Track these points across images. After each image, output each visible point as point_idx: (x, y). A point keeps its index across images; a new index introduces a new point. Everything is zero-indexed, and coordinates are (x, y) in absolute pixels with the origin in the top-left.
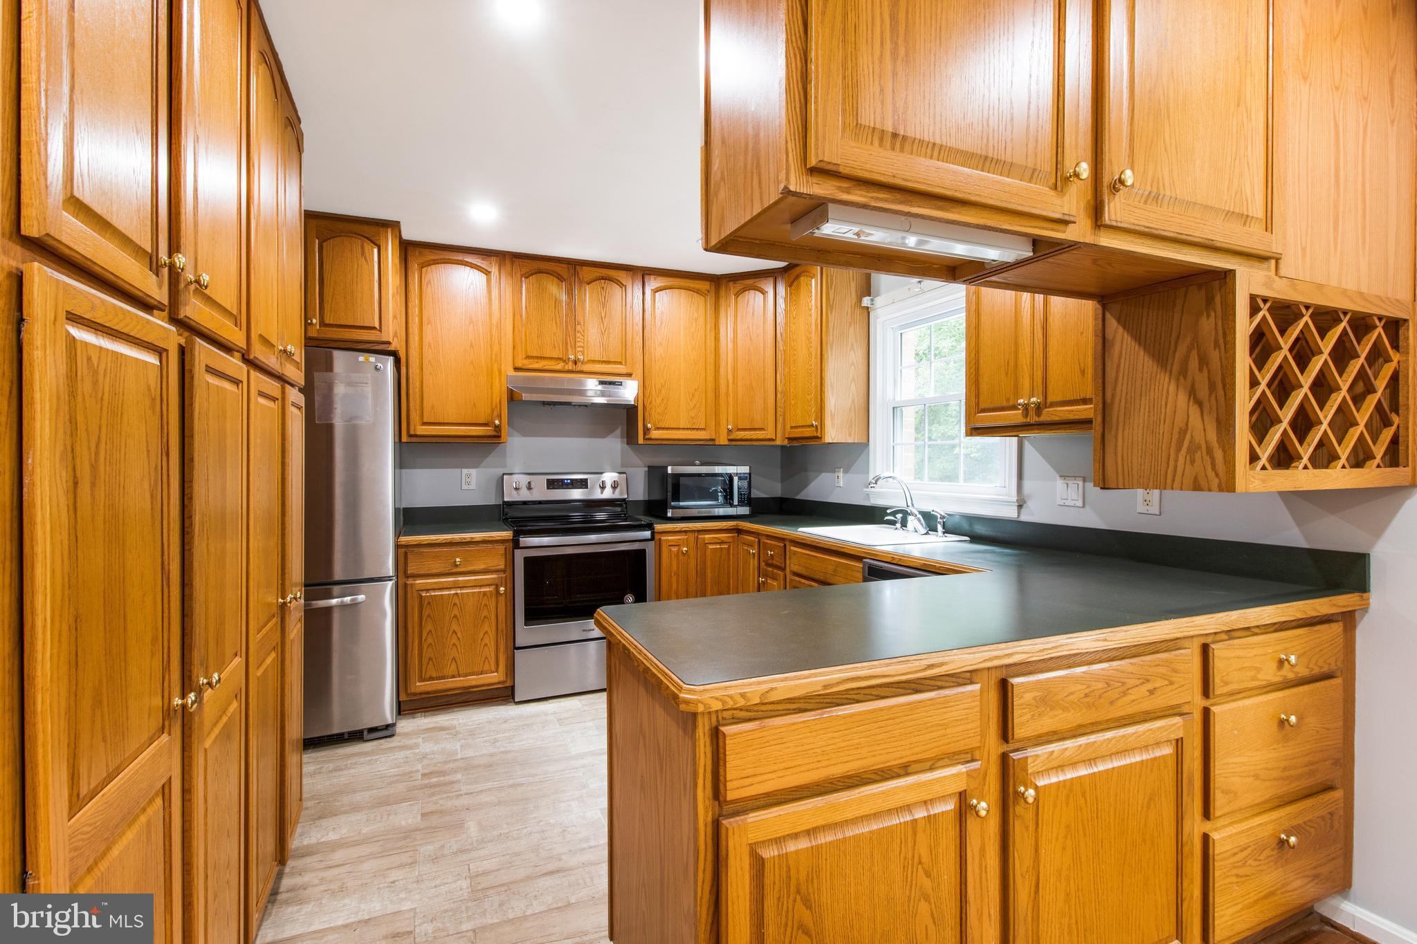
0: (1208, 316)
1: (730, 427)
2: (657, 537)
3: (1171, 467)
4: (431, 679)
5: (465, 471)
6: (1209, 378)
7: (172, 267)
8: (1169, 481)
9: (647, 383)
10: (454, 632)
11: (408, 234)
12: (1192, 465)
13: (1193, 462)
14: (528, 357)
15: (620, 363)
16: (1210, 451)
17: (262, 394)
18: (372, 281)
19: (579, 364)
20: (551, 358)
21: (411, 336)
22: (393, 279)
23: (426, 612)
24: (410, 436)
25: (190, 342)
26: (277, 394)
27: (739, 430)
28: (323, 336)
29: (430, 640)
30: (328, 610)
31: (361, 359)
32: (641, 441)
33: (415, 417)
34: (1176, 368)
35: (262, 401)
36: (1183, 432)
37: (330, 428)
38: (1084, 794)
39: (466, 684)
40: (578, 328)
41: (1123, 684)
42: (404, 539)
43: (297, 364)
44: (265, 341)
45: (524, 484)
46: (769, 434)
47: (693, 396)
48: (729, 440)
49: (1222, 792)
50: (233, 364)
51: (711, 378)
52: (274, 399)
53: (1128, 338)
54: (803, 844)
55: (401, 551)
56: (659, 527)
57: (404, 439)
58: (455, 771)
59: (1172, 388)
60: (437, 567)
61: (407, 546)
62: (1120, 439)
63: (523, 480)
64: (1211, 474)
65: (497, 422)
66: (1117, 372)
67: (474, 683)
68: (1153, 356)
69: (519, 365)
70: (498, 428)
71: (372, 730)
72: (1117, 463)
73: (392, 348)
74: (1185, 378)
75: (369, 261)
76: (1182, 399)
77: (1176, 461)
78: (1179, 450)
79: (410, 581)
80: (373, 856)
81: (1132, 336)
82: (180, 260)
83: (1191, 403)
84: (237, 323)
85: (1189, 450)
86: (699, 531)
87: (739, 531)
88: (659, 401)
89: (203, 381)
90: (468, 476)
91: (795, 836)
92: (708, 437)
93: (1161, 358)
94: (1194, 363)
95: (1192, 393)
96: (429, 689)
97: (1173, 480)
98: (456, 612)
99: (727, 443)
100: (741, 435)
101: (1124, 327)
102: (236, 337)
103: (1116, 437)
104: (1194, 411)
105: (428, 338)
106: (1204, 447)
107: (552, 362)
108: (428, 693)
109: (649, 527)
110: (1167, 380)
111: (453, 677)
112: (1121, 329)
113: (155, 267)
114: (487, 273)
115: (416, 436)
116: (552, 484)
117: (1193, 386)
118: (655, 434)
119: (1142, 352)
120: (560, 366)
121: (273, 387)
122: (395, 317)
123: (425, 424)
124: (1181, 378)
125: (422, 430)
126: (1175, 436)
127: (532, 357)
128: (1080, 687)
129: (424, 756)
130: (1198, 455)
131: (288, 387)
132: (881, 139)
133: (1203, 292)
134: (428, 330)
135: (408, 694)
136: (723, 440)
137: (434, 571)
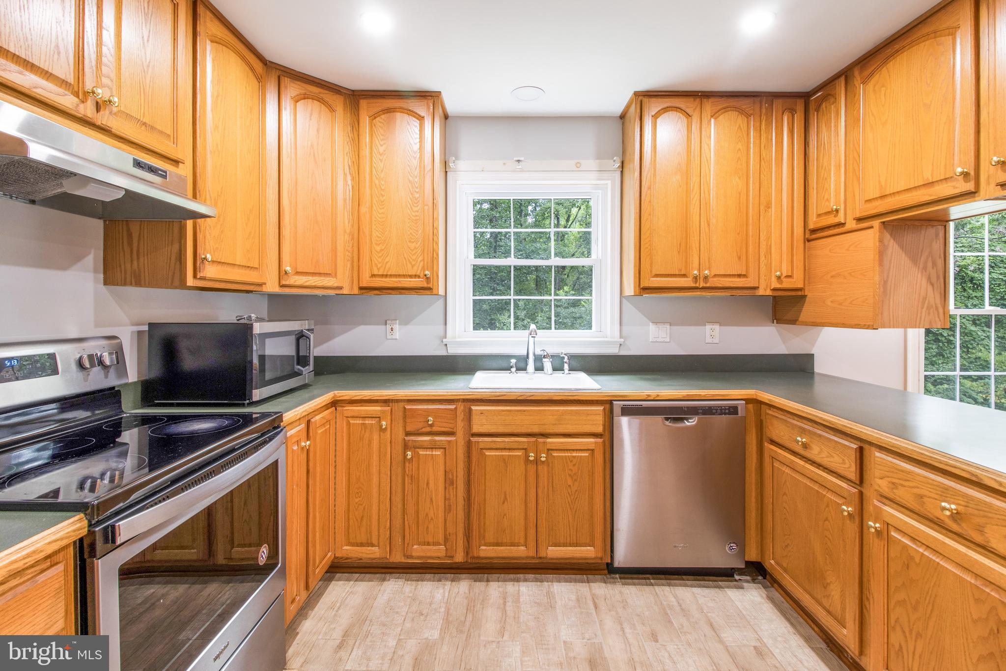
0: (936, 242)
3: (919, 317)
6: (937, 273)
8: (918, 324)
12: (929, 315)
13: (929, 314)
16: (937, 309)
27: (298, 273)
32: (190, 282)
34: (921, 266)
36: (925, 298)
53: (896, 246)
59: (919, 275)
62: (891, 302)
64: (937, 319)
66: (890, 264)
68: (910, 258)
72: (890, 315)
74: (926, 271)
76: (924, 281)
77: (921, 313)
78: (922, 308)
81: (898, 245)
83: (929, 284)
85: (927, 308)
93: (914, 260)
94: (930, 264)
95: (929, 279)
97: (920, 323)
101: (894, 240)
103: (889, 300)
104: (930, 288)
106: (934, 306)
110: (917, 271)
112: (892, 241)
117: (929, 275)
119: (904, 255)
124: (924, 271)
126: (921, 300)
130: (932, 311)
133: (934, 230)
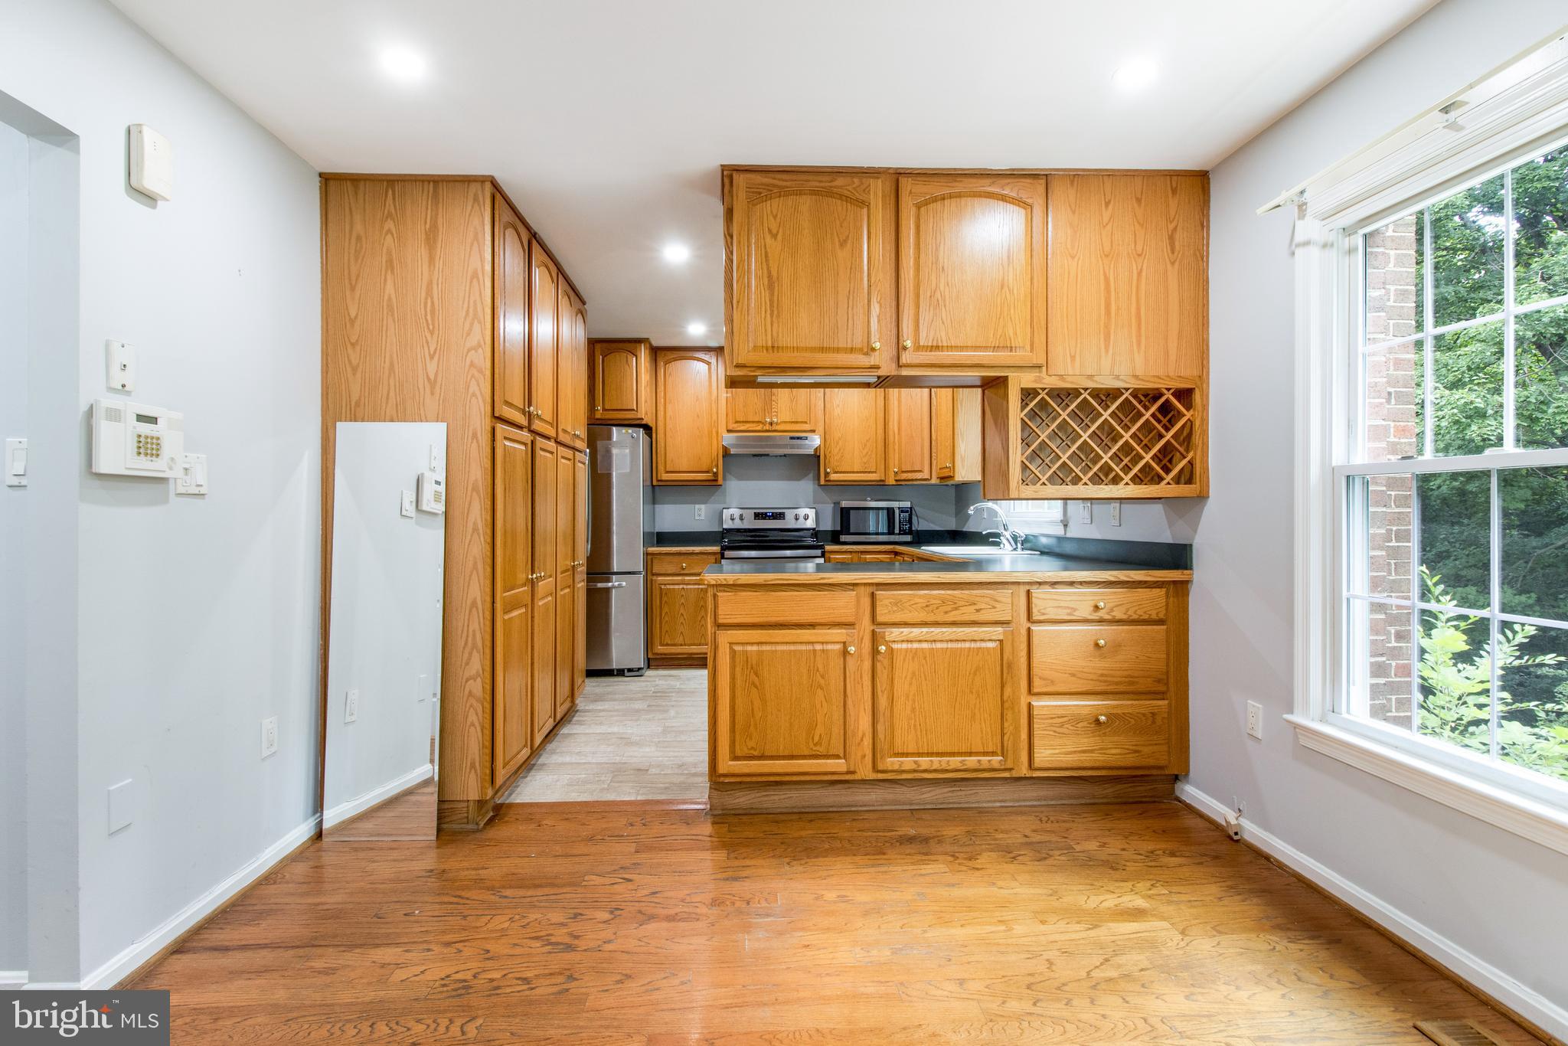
1: (896, 470)
2: (827, 555)
4: (667, 645)
5: (697, 506)
7: (529, 412)
9: (827, 437)
10: (682, 615)
11: (655, 343)
14: (737, 422)
15: (806, 423)
17: (563, 457)
18: (632, 379)
19: (774, 425)
20: (753, 422)
21: (659, 412)
22: (645, 377)
23: (665, 599)
24: (658, 481)
25: (535, 439)
26: (571, 457)
27: (903, 472)
28: (603, 417)
29: (667, 619)
30: (608, 590)
31: (624, 431)
32: (822, 482)
33: (661, 468)
35: (563, 461)
37: (608, 476)
38: (925, 658)
39: (690, 652)
40: (773, 398)
41: (955, 603)
42: (651, 549)
43: (583, 440)
44: (565, 431)
45: (737, 516)
46: (926, 475)
47: (865, 445)
48: (896, 481)
49: (1040, 678)
50: (551, 445)
51: (880, 431)
52: (569, 460)
54: (755, 648)
55: (649, 557)
56: (828, 548)
57: (655, 483)
58: (672, 692)
60: (671, 569)
61: (653, 554)
63: (736, 512)
65: (715, 470)
67: (695, 651)
69: (730, 428)
70: (716, 474)
71: (630, 670)
73: (644, 422)
75: (631, 368)
79: (654, 578)
80: (618, 716)
82: (532, 408)
84: (551, 425)
86: (862, 552)
87: (896, 553)
88: (836, 450)
89: (540, 453)
90: (700, 510)
91: (752, 644)
92: (878, 479)
96: (666, 652)
98: (683, 601)
99: (894, 483)
100: (904, 476)
102: (552, 432)
105: (669, 413)
107: (754, 425)
108: (665, 654)
109: (821, 547)
111: (681, 645)
113: (523, 412)
114: (709, 363)
115: (661, 481)
116: (758, 516)
118: (834, 477)
120: (759, 428)
121: (569, 453)
122: (646, 402)
123: (667, 472)
125: (665, 477)
127: (740, 422)
128: (921, 601)
129: (657, 685)
131: (577, 453)
132: (767, 350)
134: (669, 407)
135: (653, 654)
136: (891, 481)
137: (669, 572)
